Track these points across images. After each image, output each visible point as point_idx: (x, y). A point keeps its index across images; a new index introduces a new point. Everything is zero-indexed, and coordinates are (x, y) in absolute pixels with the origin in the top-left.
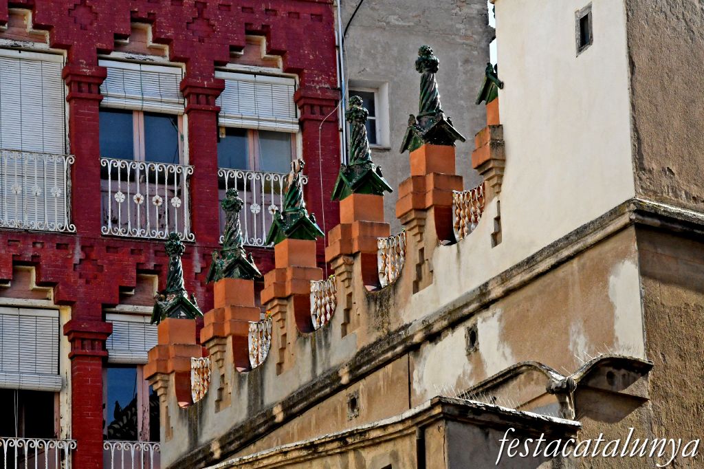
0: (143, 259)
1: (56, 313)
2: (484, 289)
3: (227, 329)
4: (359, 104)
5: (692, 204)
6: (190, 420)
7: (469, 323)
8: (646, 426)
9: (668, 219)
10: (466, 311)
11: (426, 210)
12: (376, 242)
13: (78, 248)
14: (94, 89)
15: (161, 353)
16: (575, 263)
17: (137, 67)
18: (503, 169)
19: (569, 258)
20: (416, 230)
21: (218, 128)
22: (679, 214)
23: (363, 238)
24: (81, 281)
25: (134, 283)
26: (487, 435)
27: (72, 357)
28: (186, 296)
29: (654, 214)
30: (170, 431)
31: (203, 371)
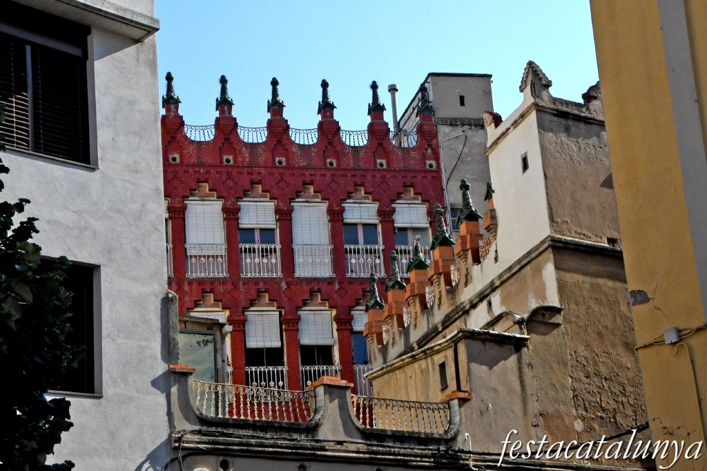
0: (364, 286)
1: (329, 312)
2: (492, 283)
3: (394, 312)
4: (439, 208)
5: (578, 236)
6: (383, 353)
7: (488, 299)
8: (561, 336)
9: (566, 243)
10: (486, 293)
11: (467, 250)
12: (449, 267)
13: (337, 284)
14: (340, 216)
15: (369, 325)
16: (528, 267)
17: (358, 205)
18: (496, 228)
19: (526, 265)
20: (464, 260)
21: (394, 228)
22: (572, 241)
23: (444, 266)
24: (339, 298)
25: (361, 297)
26: (485, 344)
27: (337, 330)
28: (378, 299)
29: (559, 241)
30: (375, 358)
31: (387, 331)
